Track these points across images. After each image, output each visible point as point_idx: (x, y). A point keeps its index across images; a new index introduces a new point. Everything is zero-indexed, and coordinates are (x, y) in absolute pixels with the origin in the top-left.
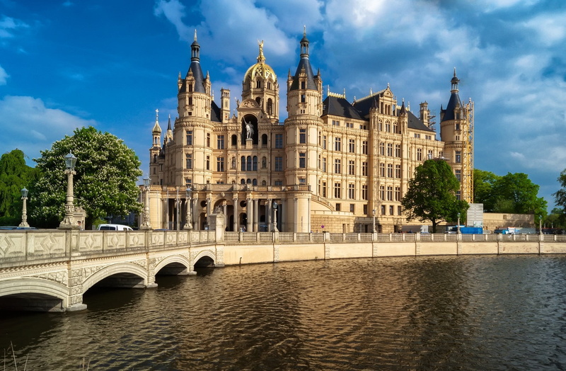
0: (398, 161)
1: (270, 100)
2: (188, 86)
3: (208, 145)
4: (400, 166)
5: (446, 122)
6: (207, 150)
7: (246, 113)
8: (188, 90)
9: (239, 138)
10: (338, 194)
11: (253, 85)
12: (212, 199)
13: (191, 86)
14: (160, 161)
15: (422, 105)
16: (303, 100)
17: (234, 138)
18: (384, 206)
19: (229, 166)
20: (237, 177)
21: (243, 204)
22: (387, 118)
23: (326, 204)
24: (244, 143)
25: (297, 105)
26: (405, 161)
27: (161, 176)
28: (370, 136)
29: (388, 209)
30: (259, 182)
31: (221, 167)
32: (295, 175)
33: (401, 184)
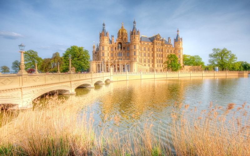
0: (162, 53)
1: (125, 38)
2: (102, 35)
3: (108, 50)
4: (162, 54)
5: (175, 42)
6: (108, 51)
7: (119, 41)
8: (102, 36)
9: (117, 48)
10: (145, 62)
11: (120, 34)
12: (109, 64)
13: (103, 35)
14: (95, 54)
15: (169, 38)
16: (134, 38)
17: (116, 48)
18: (158, 65)
19: (114, 55)
20: (116, 58)
21: (118, 65)
22: (158, 42)
23: (142, 65)
24: (118, 49)
25: (133, 39)
26: (164, 53)
27: (96, 58)
28: (154, 47)
29: (159, 65)
30: (123, 59)
31: (112, 55)
32: (132, 57)
33: (163, 59)
